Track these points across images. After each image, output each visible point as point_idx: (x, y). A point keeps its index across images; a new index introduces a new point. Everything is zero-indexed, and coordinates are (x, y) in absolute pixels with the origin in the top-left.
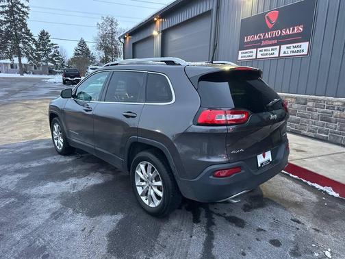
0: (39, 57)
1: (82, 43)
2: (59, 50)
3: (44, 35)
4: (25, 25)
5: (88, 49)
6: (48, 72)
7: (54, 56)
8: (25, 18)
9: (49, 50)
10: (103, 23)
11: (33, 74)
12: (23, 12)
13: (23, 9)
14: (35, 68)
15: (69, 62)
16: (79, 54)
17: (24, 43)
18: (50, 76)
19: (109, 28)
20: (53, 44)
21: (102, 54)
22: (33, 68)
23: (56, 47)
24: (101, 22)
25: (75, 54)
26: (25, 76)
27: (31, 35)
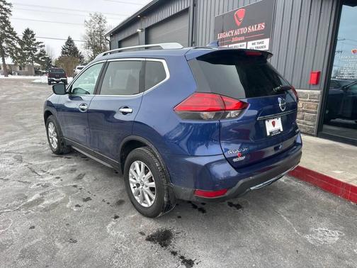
0: (24, 57)
1: (70, 42)
2: (45, 49)
3: (28, 32)
4: (7, 23)
5: (76, 49)
6: (34, 72)
7: (40, 55)
8: (8, 15)
9: (35, 50)
10: (91, 21)
11: (18, 74)
12: (5, 9)
13: (5, 6)
14: (21, 69)
15: (56, 61)
16: (66, 53)
17: (7, 42)
18: (37, 77)
19: (97, 26)
20: (38, 43)
21: (91, 53)
22: (18, 69)
23: (41, 46)
24: (88, 19)
25: (63, 53)
26: (10, 76)
27: (15, 34)
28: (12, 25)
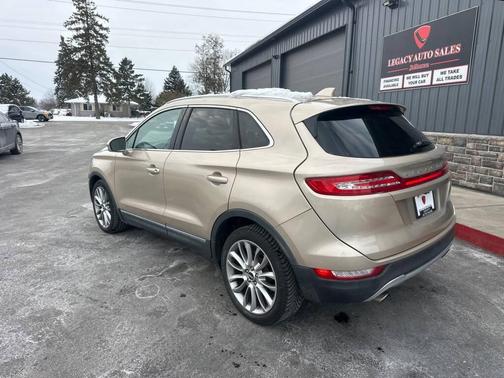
0: (119, 94)
1: (175, 73)
2: (144, 83)
3: (125, 62)
4: (103, 52)
5: (182, 82)
6: (129, 113)
7: (138, 91)
8: (104, 42)
9: (132, 85)
10: (204, 45)
11: (112, 116)
12: (101, 35)
13: (101, 32)
14: (114, 109)
15: (157, 98)
16: (170, 88)
17: (102, 75)
18: (132, 120)
19: (212, 51)
20: (137, 76)
21: (202, 87)
22: (112, 107)
23: (141, 80)
24: (200, 44)
25: (166, 88)
26: (102, 119)
27: (110, 65)
28: (108, 54)
